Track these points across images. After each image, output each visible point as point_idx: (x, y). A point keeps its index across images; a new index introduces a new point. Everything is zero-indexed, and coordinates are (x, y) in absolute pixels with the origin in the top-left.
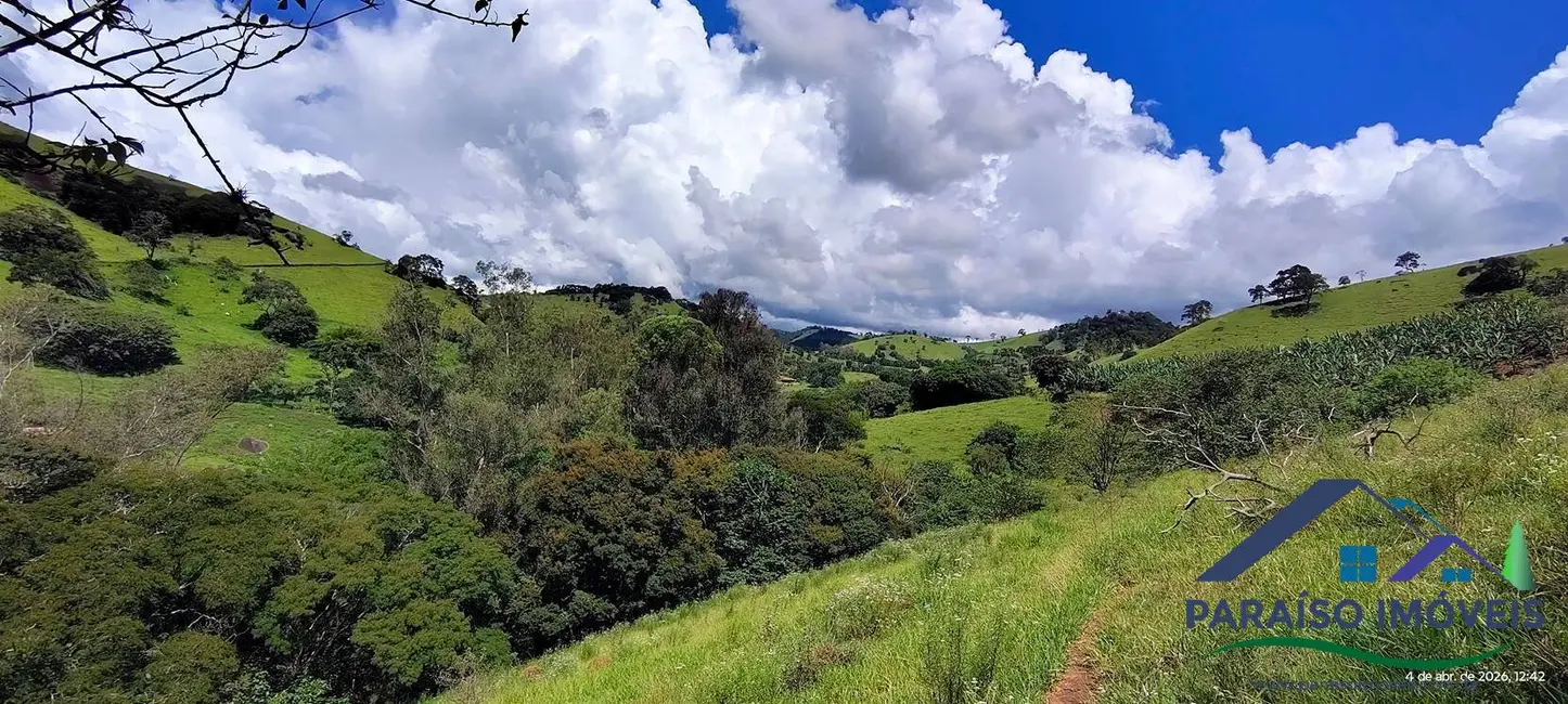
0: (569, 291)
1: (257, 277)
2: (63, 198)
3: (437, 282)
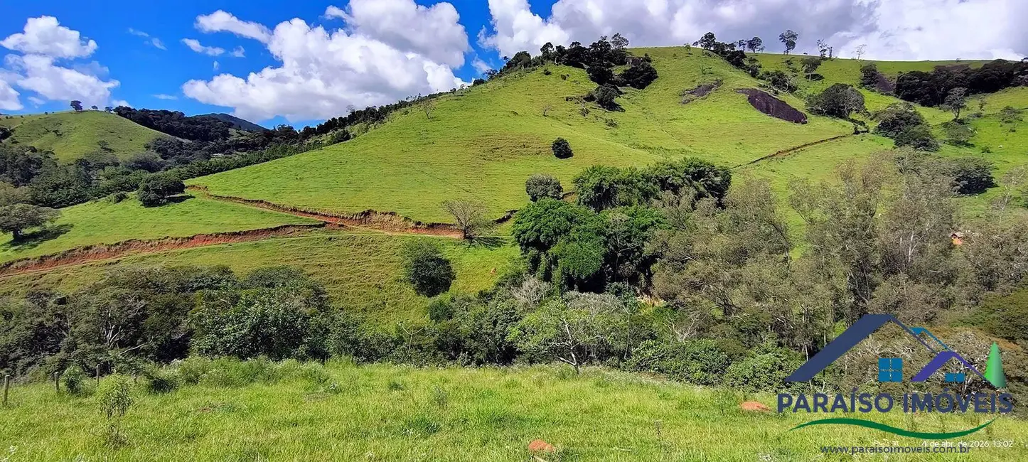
2: (897, 93)
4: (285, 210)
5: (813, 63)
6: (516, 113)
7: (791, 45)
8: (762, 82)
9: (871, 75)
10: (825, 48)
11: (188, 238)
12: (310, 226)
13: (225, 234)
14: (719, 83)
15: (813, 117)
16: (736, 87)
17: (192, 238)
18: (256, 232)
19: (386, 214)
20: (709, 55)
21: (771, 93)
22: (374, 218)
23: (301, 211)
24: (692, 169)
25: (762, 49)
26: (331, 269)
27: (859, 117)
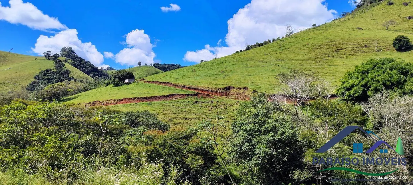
4: (179, 87)
6: (360, 29)
11: (120, 100)
12: (188, 95)
13: (138, 98)
17: (122, 100)
18: (155, 98)
19: (240, 89)
22: (233, 91)
23: (187, 88)
26: (192, 121)
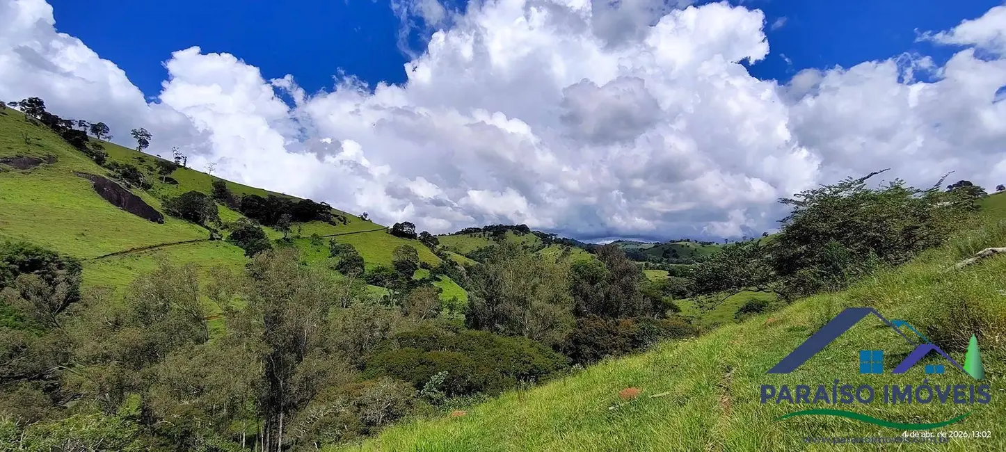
0: (467, 232)
1: (332, 243)
2: (242, 210)
3: (413, 236)
5: (168, 167)
7: (144, 143)
8: (112, 173)
9: (222, 190)
10: (180, 156)
14: (51, 160)
15: (170, 218)
16: (75, 170)
20: (36, 124)
21: (123, 185)
24: (21, 257)
25: (109, 138)
27: (211, 225)
